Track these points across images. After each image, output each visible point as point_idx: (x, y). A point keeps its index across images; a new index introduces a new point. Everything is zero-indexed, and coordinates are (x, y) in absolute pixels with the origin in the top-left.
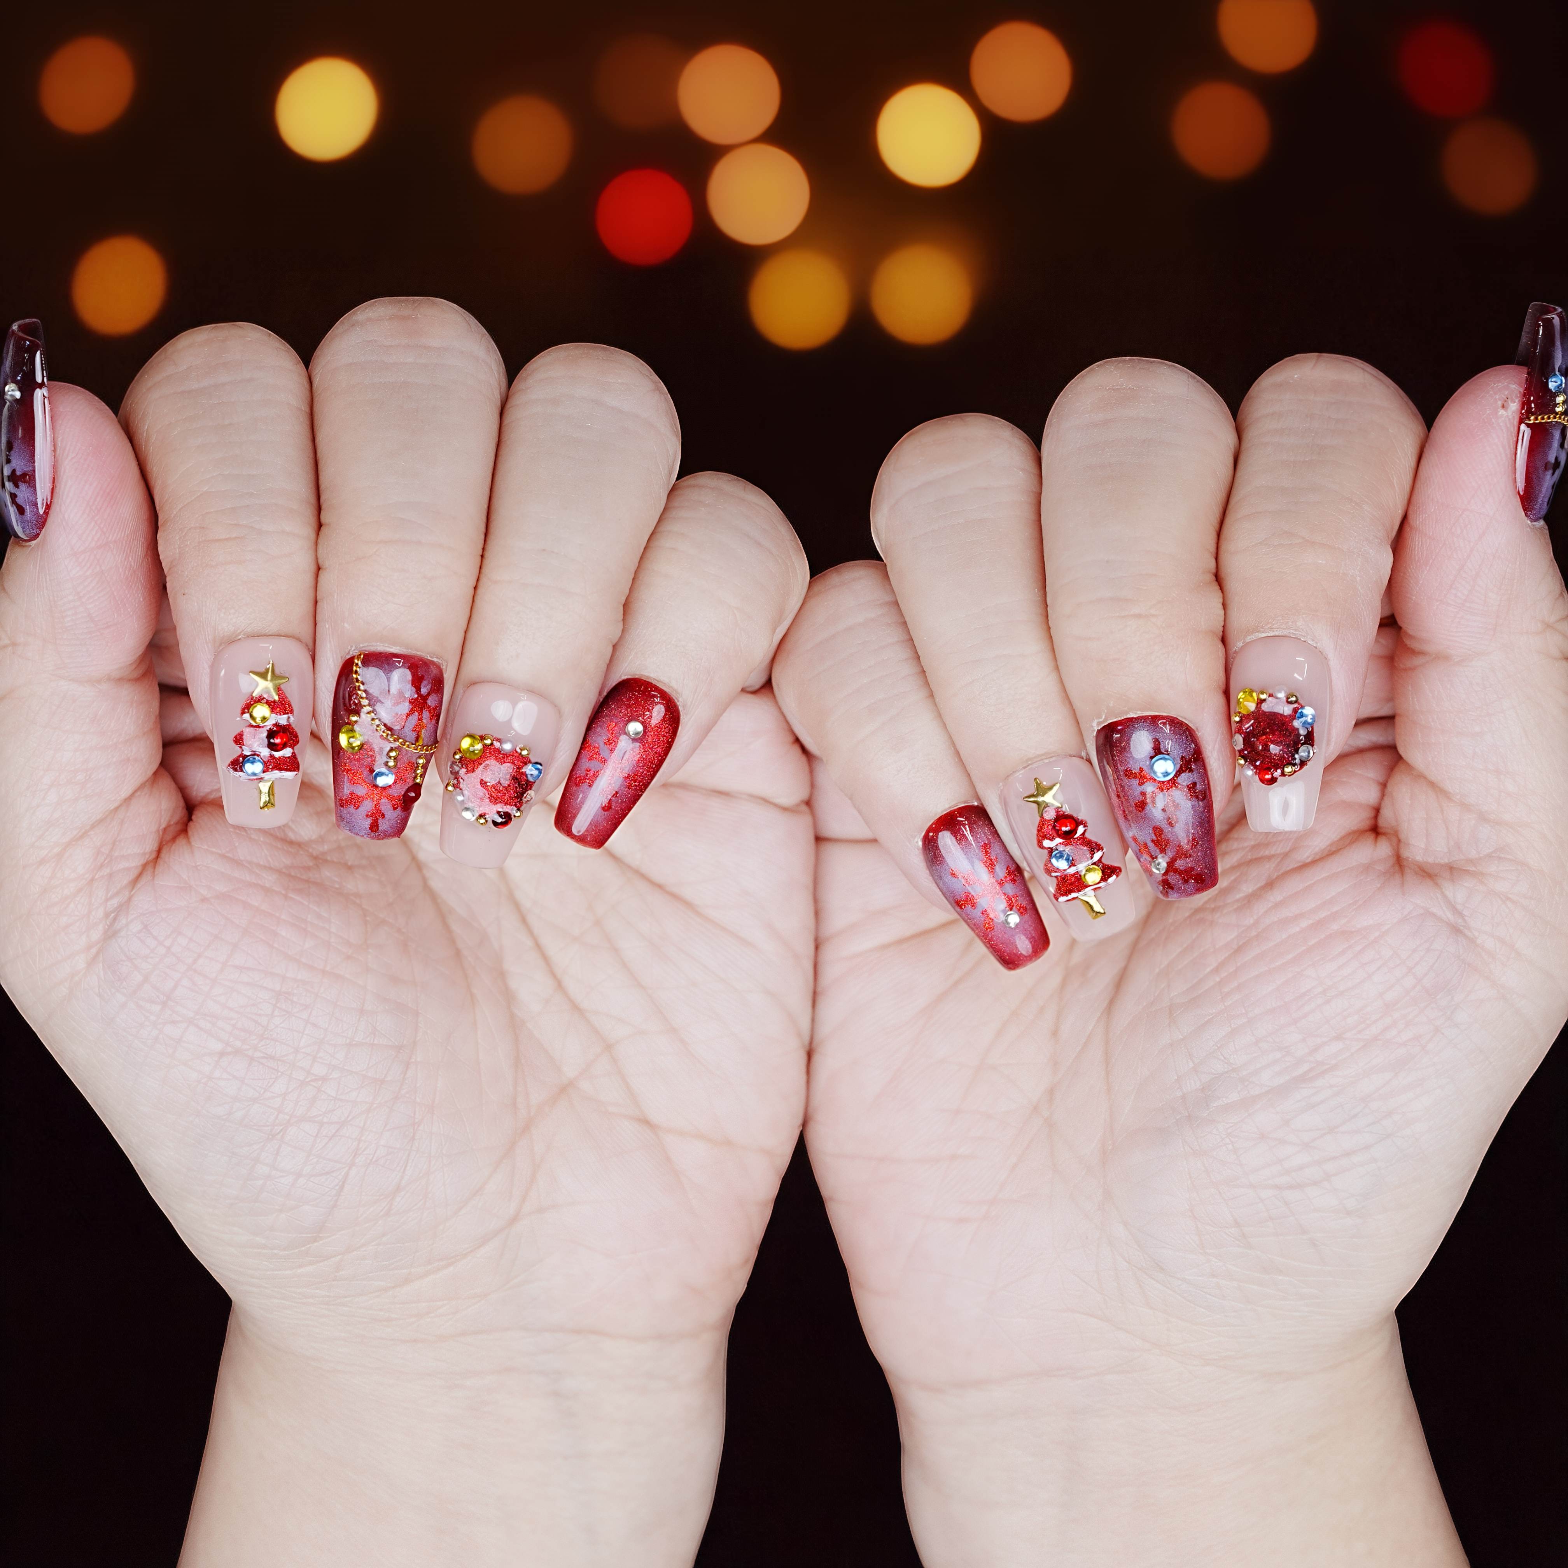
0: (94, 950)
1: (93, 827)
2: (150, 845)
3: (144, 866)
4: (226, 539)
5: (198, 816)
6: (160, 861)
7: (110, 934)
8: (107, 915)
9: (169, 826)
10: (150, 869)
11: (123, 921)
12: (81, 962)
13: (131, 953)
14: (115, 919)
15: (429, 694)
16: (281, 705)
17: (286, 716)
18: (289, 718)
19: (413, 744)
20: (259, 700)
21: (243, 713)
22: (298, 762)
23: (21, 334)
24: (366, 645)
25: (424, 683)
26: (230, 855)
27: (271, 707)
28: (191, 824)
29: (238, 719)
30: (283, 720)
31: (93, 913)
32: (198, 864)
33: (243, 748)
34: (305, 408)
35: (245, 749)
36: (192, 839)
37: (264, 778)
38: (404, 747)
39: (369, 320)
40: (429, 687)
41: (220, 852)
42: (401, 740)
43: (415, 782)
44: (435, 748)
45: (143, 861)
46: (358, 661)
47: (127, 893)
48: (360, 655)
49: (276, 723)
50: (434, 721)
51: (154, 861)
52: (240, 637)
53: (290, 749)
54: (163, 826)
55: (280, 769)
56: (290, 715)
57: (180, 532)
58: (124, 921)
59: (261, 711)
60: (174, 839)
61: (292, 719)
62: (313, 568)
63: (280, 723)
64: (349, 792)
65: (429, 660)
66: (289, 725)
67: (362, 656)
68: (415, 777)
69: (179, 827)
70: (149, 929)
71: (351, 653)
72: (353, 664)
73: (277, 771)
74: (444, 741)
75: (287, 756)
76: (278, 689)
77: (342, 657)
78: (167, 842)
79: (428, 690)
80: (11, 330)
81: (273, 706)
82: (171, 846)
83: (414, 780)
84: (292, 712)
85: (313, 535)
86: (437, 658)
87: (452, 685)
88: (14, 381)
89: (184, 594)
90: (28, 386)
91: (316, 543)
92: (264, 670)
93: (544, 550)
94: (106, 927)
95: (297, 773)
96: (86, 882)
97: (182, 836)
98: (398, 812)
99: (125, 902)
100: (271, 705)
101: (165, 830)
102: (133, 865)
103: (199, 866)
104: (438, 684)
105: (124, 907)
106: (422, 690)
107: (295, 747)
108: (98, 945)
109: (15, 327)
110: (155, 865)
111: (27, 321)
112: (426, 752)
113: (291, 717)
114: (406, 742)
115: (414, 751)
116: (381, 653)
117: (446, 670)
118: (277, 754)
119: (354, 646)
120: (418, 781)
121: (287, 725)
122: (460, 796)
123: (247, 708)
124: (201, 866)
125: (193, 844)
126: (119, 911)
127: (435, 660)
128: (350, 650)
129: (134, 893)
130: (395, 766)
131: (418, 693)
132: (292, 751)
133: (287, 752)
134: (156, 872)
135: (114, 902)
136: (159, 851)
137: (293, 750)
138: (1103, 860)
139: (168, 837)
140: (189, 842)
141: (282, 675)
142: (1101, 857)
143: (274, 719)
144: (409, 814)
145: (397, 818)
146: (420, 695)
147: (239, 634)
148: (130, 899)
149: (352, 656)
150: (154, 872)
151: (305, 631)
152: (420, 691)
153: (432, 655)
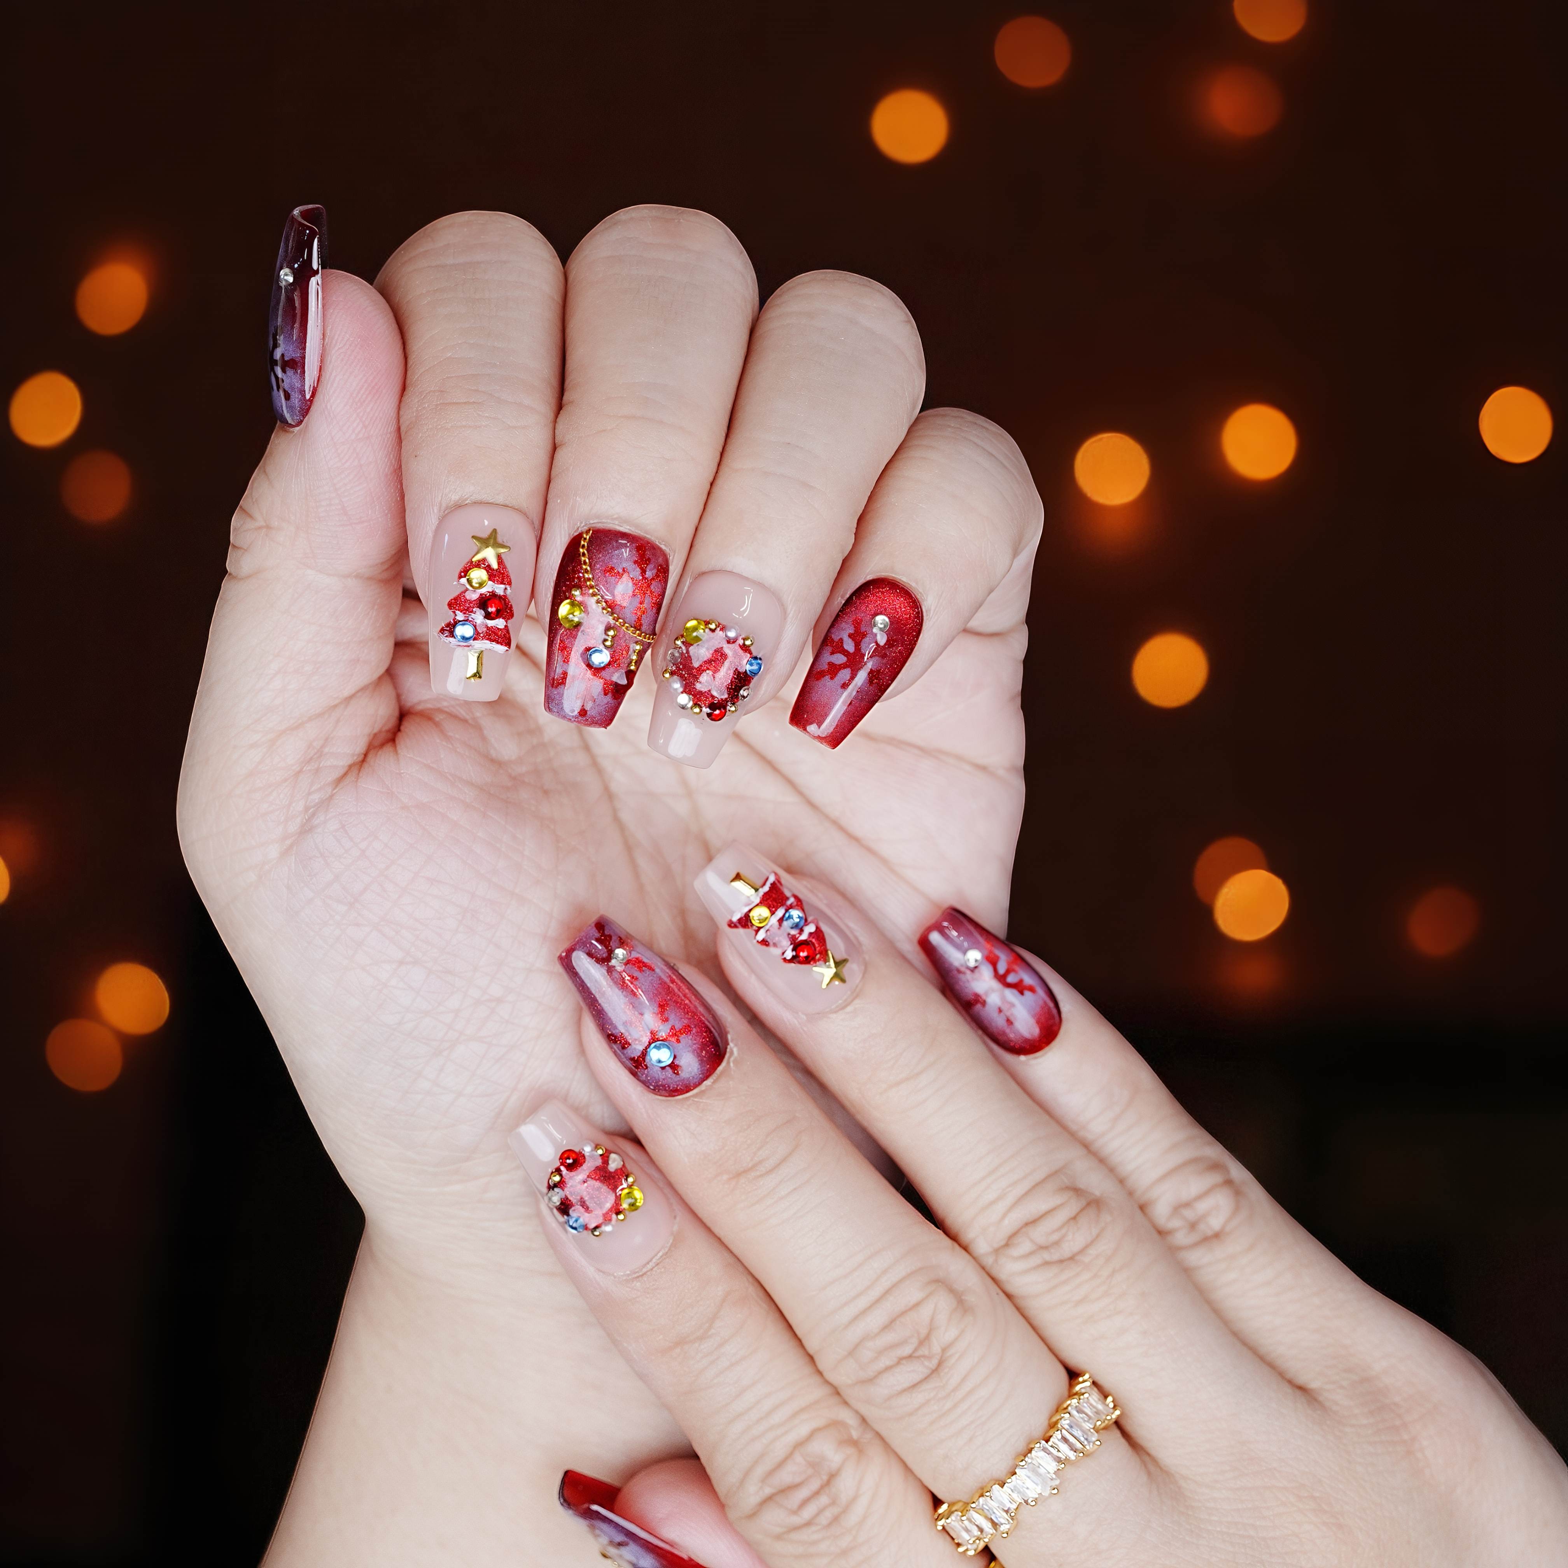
0: (288, 842)
1: (310, 719)
2: (360, 747)
3: (350, 767)
4: (465, 403)
5: (409, 726)
6: (366, 765)
7: (306, 829)
8: (307, 809)
9: (380, 732)
10: (355, 771)
11: (320, 818)
12: (274, 852)
13: (324, 850)
14: (313, 815)
15: (653, 579)
16: (499, 575)
17: (503, 586)
18: (506, 589)
19: (632, 627)
20: (478, 565)
21: (460, 577)
22: (510, 637)
23: (300, 219)
24: (595, 521)
25: (651, 566)
26: (434, 766)
27: (489, 574)
28: (399, 734)
29: (455, 583)
30: (499, 589)
31: (294, 805)
32: (402, 771)
33: (456, 613)
34: (558, 298)
35: (458, 614)
36: (398, 747)
37: (474, 646)
38: (623, 628)
39: (632, 219)
40: (655, 571)
41: (425, 762)
42: (621, 620)
43: (629, 668)
44: (653, 639)
45: (350, 762)
46: (587, 535)
47: (330, 790)
48: (589, 530)
49: (493, 591)
50: (654, 610)
51: (360, 764)
52: (467, 502)
53: (503, 620)
54: (375, 731)
55: (491, 640)
56: (507, 586)
57: (420, 395)
58: (322, 818)
59: (478, 575)
60: (382, 745)
61: (509, 591)
62: (549, 447)
63: (497, 592)
64: (561, 671)
65: (657, 544)
66: (505, 596)
67: (591, 532)
68: (630, 664)
69: (390, 735)
70: (347, 829)
71: (580, 529)
72: (582, 538)
73: (488, 642)
74: (664, 636)
75: (500, 627)
76: (499, 558)
77: (569, 534)
78: (375, 747)
79: (652, 574)
80: (291, 215)
81: (493, 575)
82: (378, 751)
83: (628, 666)
84: (510, 583)
85: (551, 415)
86: (665, 545)
87: (677, 579)
88: (291, 268)
89: (416, 456)
90: (304, 275)
91: (555, 421)
92: (487, 536)
93: (789, 443)
94: (305, 821)
95: (508, 649)
96: (294, 773)
97: (390, 744)
98: (609, 698)
99: (327, 799)
100: (490, 572)
101: (375, 735)
102: (341, 764)
103: (403, 773)
104: (663, 571)
105: (326, 803)
106: (647, 573)
107: (509, 621)
108: (293, 838)
109: (296, 212)
110: (361, 768)
111: (310, 206)
112: (644, 640)
113: (509, 588)
114: (625, 623)
115: (631, 634)
116: (610, 531)
117: (673, 561)
118: (491, 623)
119: (584, 522)
120: (633, 668)
121: (504, 595)
122: (677, 683)
123: (465, 572)
124: (405, 774)
125: (399, 751)
126: (319, 807)
127: (663, 547)
128: (579, 527)
129: (336, 792)
130: (612, 646)
131: (643, 576)
132: (505, 623)
133: (500, 623)
134: (361, 775)
135: (316, 797)
136: (366, 755)
137: (507, 623)
138: (754, 933)
139: (376, 743)
140: (396, 751)
141: (504, 544)
142: (756, 934)
143: (490, 587)
144: (620, 704)
145: (606, 704)
146: (644, 578)
147: (466, 499)
148: (331, 797)
149: (581, 532)
150: (358, 774)
151: (533, 507)
152: (645, 574)
153: (661, 541)
